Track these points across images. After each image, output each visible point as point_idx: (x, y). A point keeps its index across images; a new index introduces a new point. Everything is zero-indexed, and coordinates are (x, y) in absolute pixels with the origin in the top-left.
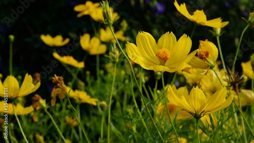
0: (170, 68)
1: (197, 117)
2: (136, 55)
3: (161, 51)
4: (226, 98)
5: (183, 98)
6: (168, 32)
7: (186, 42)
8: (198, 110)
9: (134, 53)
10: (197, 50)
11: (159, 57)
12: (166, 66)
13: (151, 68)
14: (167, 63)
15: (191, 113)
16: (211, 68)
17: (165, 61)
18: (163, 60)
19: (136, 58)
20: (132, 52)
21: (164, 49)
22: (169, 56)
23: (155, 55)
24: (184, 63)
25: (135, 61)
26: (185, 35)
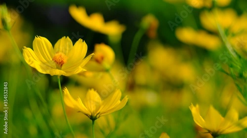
0: (66, 72)
1: (93, 118)
2: (33, 59)
3: (57, 55)
4: (121, 100)
5: (80, 100)
6: (65, 37)
7: (81, 46)
8: (93, 112)
9: (31, 58)
10: (92, 54)
11: (55, 61)
12: (63, 70)
13: (48, 72)
14: (63, 67)
15: (87, 115)
16: (107, 71)
17: (61, 65)
18: (60, 64)
19: (33, 62)
20: (29, 57)
21: (60, 53)
22: (65, 61)
23: (51, 59)
24: (80, 67)
25: (32, 65)
26: (80, 40)
